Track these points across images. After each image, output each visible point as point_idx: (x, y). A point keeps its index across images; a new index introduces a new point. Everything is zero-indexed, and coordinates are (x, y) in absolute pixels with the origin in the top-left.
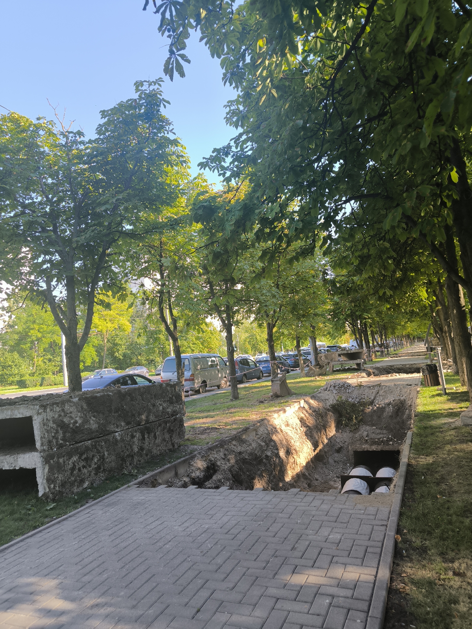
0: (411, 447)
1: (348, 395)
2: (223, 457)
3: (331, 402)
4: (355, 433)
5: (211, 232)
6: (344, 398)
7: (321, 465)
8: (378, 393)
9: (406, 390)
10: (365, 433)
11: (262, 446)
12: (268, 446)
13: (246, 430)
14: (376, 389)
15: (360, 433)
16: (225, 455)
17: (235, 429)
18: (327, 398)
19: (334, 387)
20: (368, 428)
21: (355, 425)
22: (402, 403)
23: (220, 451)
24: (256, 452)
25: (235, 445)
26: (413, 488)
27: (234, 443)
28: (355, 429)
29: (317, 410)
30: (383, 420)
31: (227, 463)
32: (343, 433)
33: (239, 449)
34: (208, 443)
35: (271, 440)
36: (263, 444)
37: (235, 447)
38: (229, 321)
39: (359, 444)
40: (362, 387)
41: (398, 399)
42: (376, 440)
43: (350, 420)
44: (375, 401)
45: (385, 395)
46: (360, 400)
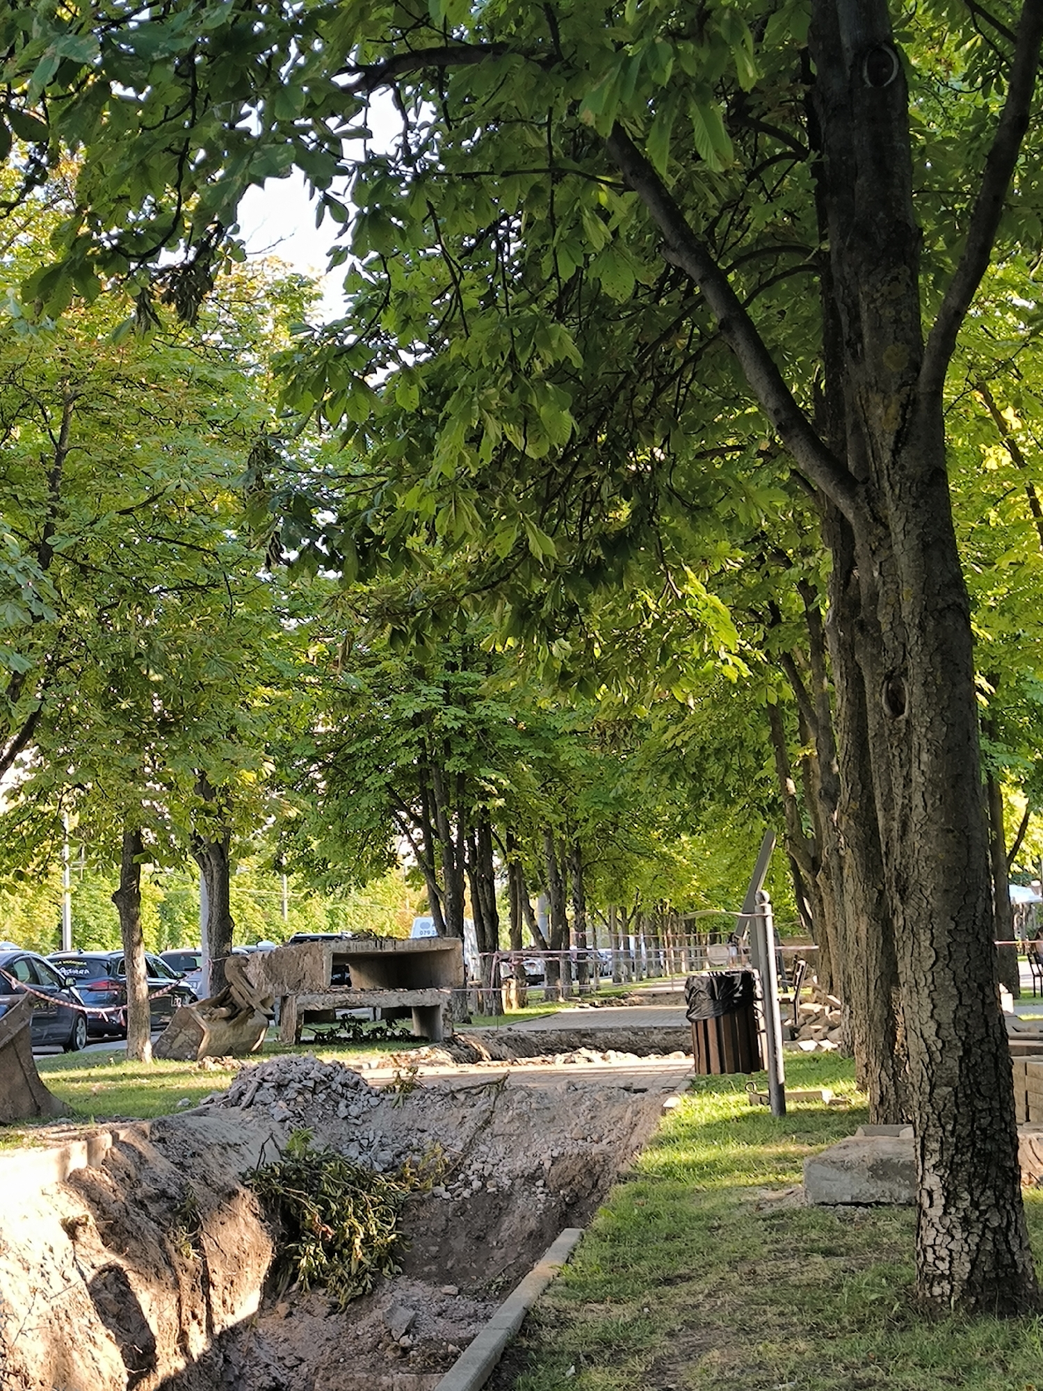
1: (343, 1129)
3: (253, 1161)
4: (354, 1318)
6: (317, 1144)
8: (488, 1122)
10: (405, 1315)
14: (483, 1103)
15: (377, 1314)
18: (233, 1139)
19: (280, 1087)
20: (420, 1290)
21: (359, 1278)
22: (590, 1172)
28: (354, 1300)
29: (173, 1190)
30: (498, 1254)
32: (294, 1321)
39: (364, 1369)
40: (414, 1092)
41: (576, 1151)
42: (451, 1347)
43: (340, 1254)
44: (467, 1162)
45: (518, 1136)
46: (398, 1156)
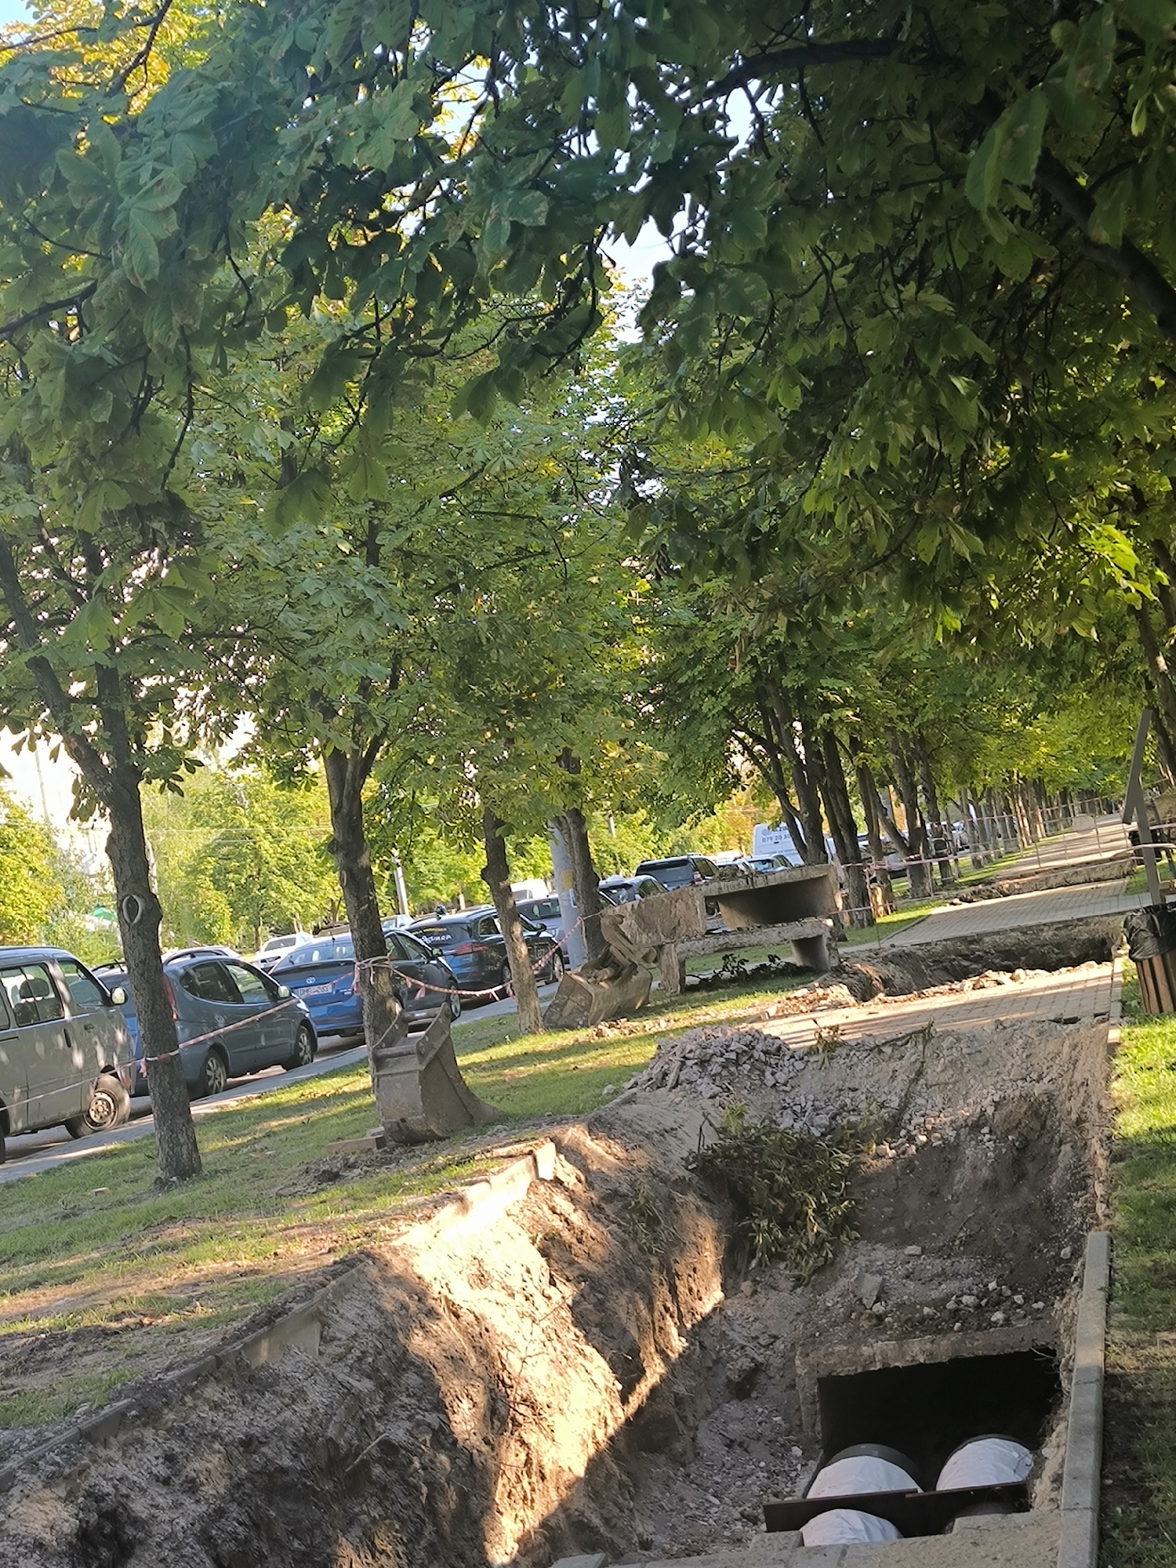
0: (1109, 1299)
1: (772, 1097)
2: (162, 1471)
3: (693, 1144)
4: (821, 1290)
5: (31, 252)
6: (753, 1118)
7: (661, 1467)
8: (920, 1073)
9: (1051, 1047)
10: (872, 1282)
11: (358, 1397)
12: (389, 1397)
13: (270, 1319)
15: (843, 1283)
16: (170, 1458)
17: (206, 1323)
18: (669, 1123)
19: (703, 1063)
20: (882, 1254)
21: (818, 1247)
22: (1036, 1114)
23: (140, 1441)
24: (331, 1432)
25: (216, 1406)
26: (1141, 1479)
27: (212, 1392)
28: (817, 1271)
29: (624, 1188)
30: (955, 1208)
31: (188, 1501)
32: (761, 1298)
33: (241, 1422)
34: (71, 1409)
35: (404, 1361)
36: (366, 1385)
37: (219, 1417)
38: (120, 754)
39: (841, 1342)
40: (839, 1050)
41: (1017, 1093)
42: (926, 1310)
43: (794, 1225)
44: (906, 1117)
45: (954, 1084)
46: (833, 1118)
